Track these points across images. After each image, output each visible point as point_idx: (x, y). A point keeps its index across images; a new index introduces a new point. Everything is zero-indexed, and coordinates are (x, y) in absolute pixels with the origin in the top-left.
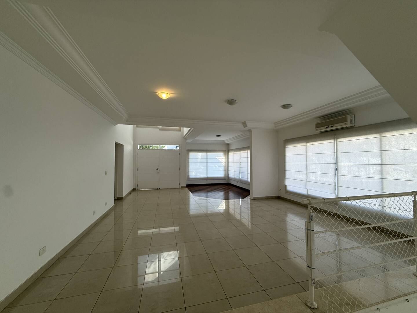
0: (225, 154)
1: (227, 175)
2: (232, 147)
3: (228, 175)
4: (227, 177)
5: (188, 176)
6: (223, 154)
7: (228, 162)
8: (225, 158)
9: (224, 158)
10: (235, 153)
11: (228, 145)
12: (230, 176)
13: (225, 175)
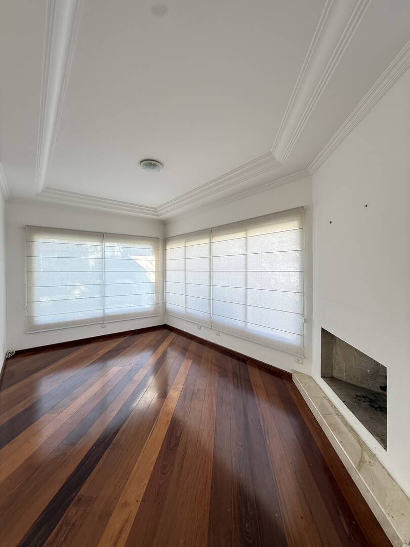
0: (156, 249)
1: (160, 304)
2: (175, 230)
3: (164, 303)
4: (162, 308)
5: (30, 318)
6: (151, 247)
7: (164, 271)
8: (157, 260)
9: (153, 258)
10: (188, 244)
11: (164, 224)
12: (169, 306)
13: (157, 304)
